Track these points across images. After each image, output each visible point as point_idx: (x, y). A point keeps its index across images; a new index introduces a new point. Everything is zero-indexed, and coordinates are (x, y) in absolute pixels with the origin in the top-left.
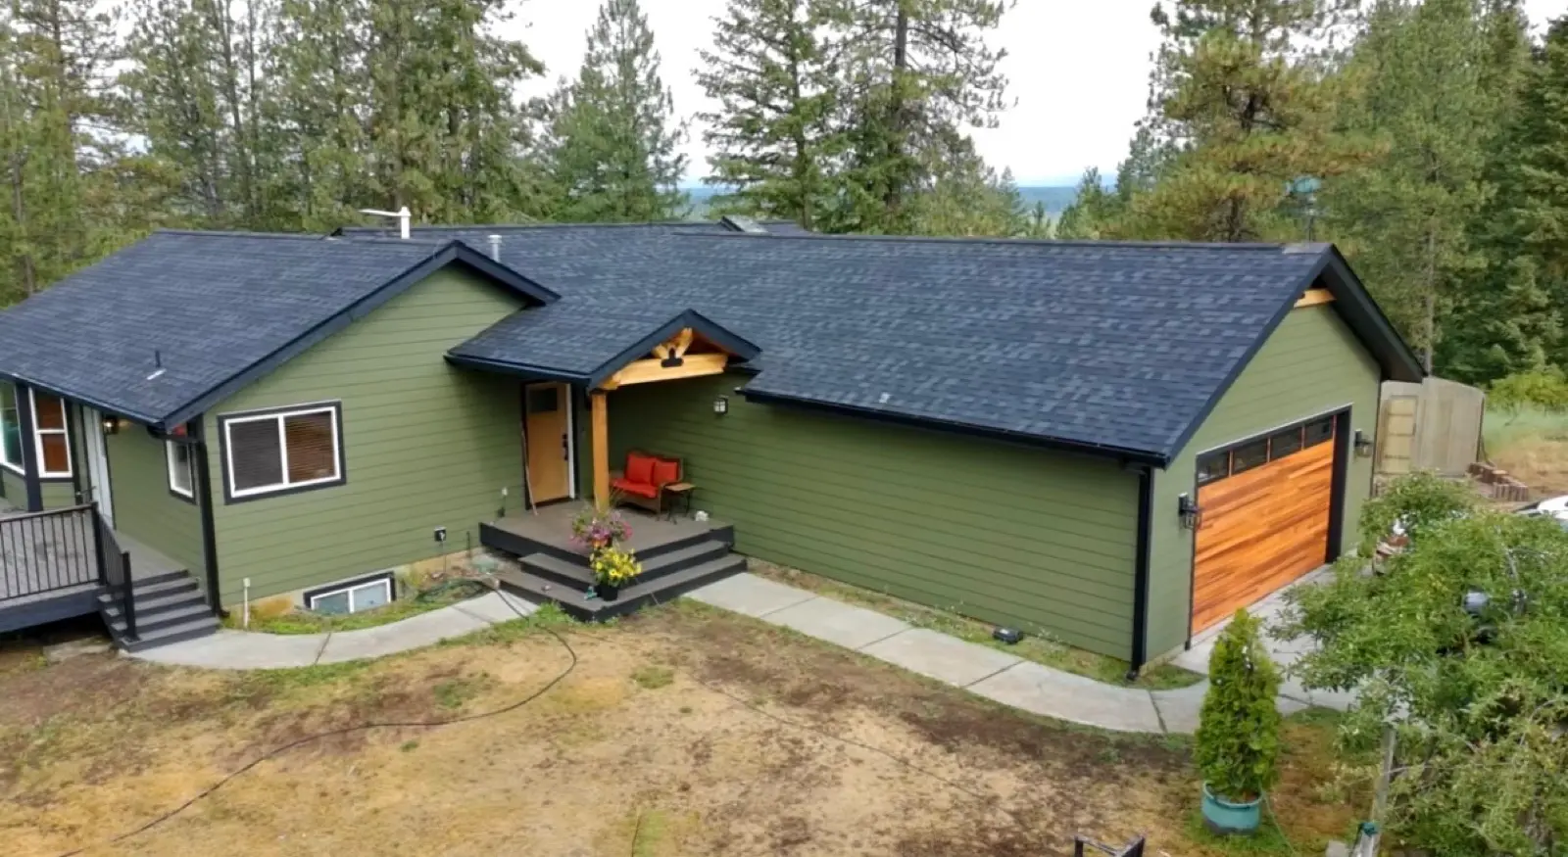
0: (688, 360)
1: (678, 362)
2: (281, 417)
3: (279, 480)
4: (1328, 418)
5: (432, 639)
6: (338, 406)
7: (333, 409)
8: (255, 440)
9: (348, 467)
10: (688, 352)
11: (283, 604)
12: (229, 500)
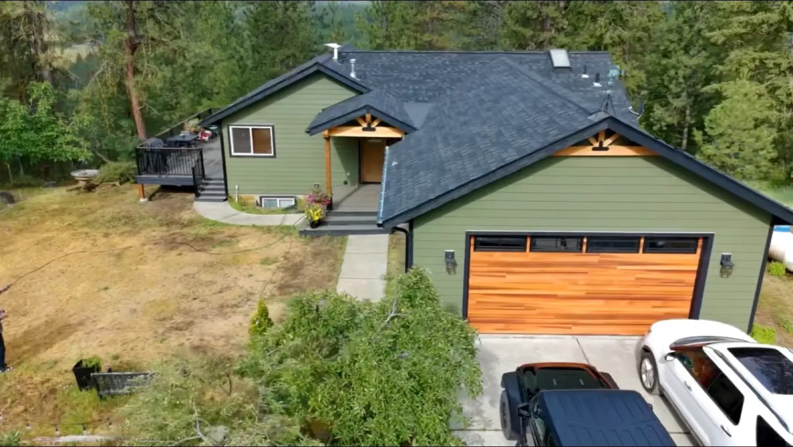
0: (378, 129)
1: (373, 130)
2: (250, 128)
3: (250, 152)
4: (695, 238)
5: (250, 223)
6: (273, 127)
7: (271, 128)
8: (241, 134)
9: (277, 152)
10: (378, 126)
11: (253, 199)
12: (231, 156)
